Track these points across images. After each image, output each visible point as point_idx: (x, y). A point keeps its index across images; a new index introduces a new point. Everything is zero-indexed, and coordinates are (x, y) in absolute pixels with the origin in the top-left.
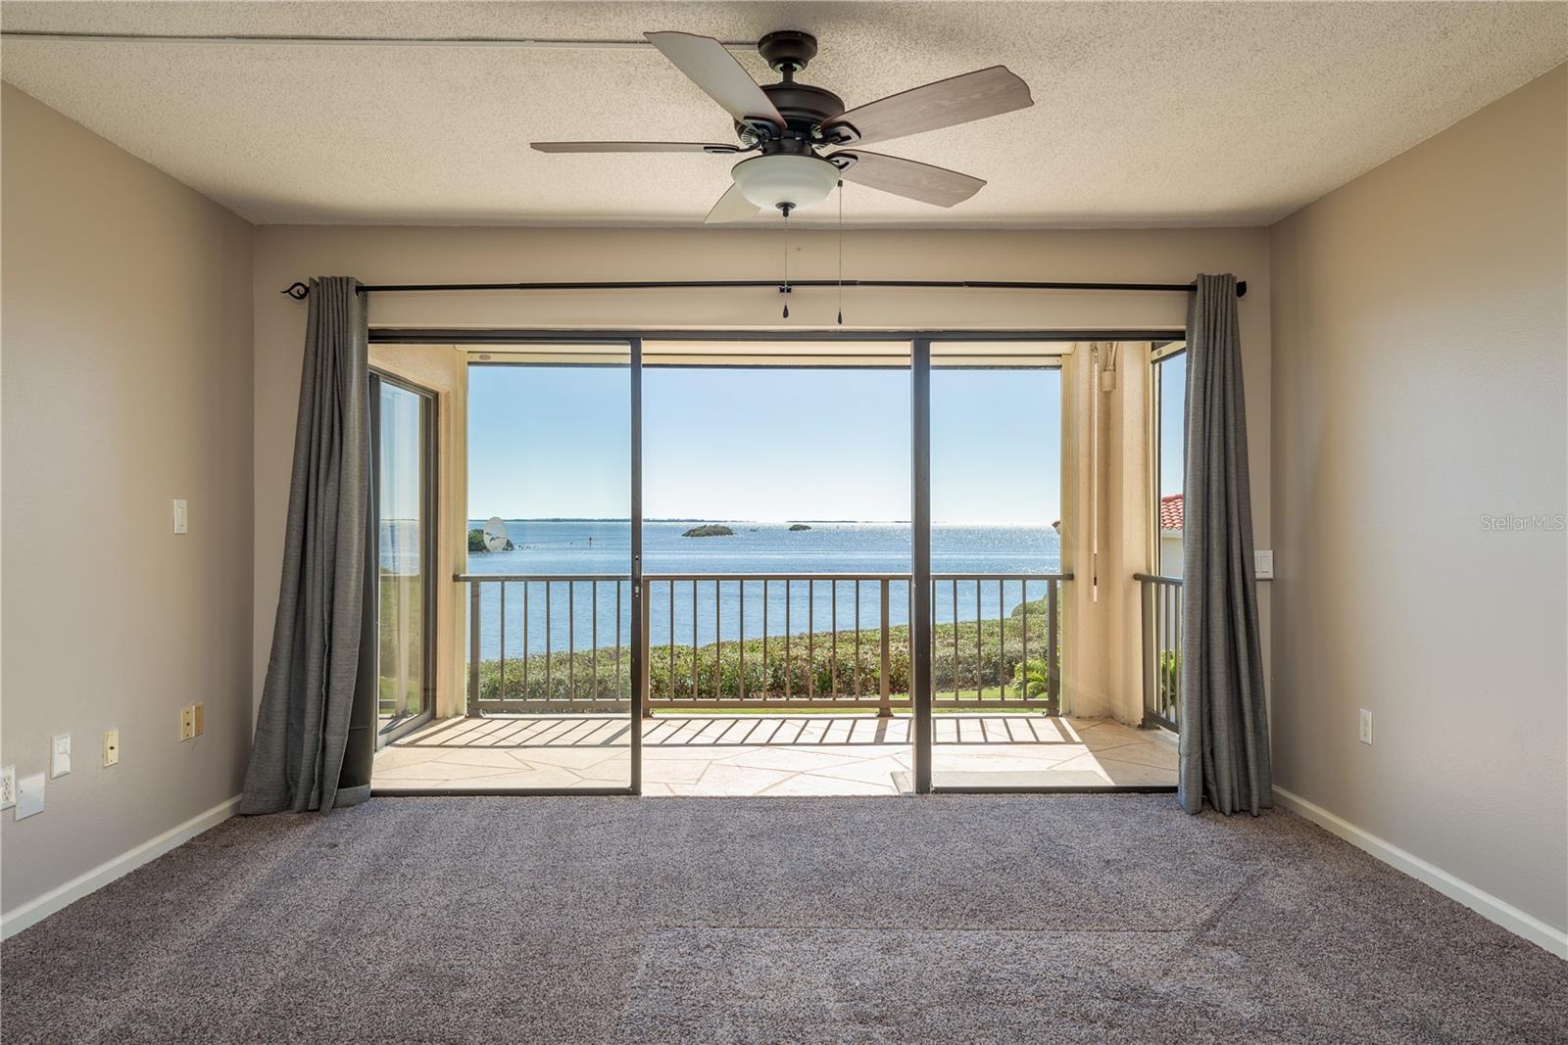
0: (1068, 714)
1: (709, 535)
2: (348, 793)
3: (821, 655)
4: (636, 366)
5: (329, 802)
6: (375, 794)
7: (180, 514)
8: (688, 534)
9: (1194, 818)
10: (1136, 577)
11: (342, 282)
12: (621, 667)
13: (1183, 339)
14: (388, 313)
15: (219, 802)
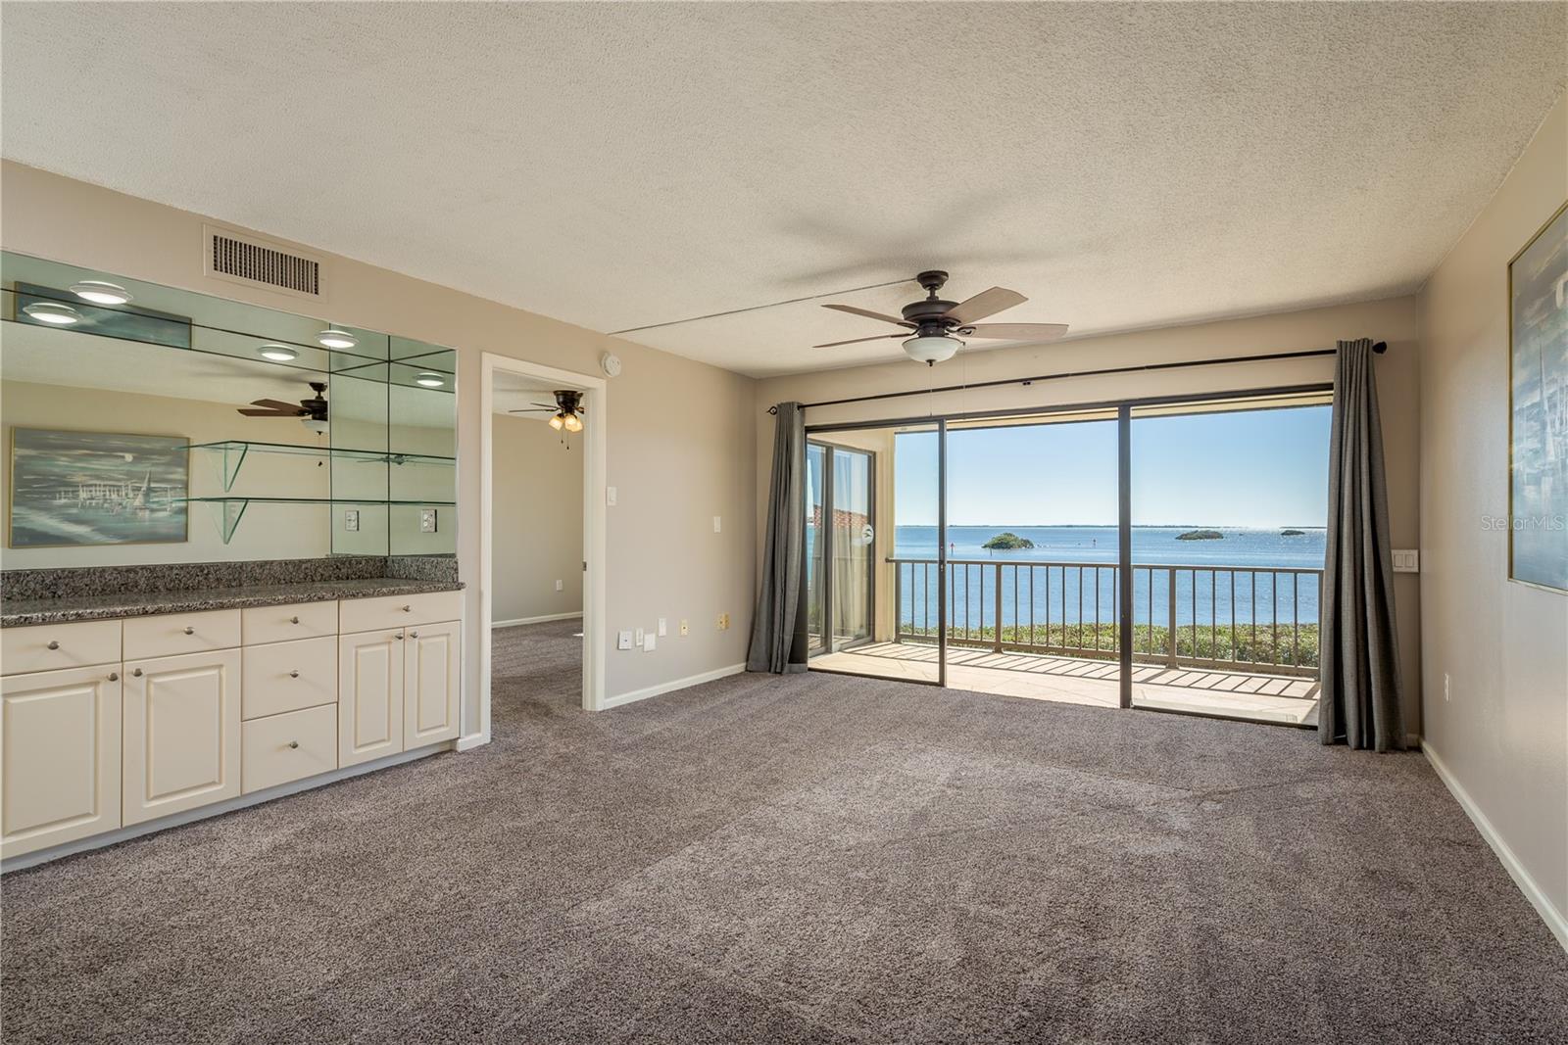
1: (1201, 538)
2: (796, 666)
3: (1285, 642)
4: (941, 431)
5: (786, 670)
6: (810, 669)
7: (717, 524)
8: (1180, 538)
9: (1326, 747)
11: (790, 404)
12: (1100, 638)
13: (1332, 389)
14: (815, 418)
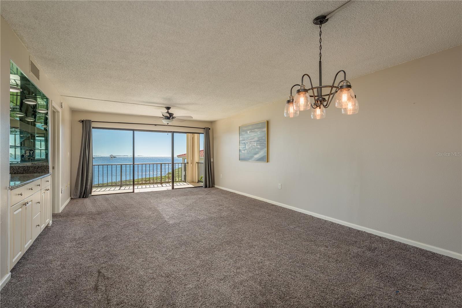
0: (187, 182)
2: (89, 195)
6: (92, 196)
10: (197, 163)
13: (203, 134)
15: (67, 199)
